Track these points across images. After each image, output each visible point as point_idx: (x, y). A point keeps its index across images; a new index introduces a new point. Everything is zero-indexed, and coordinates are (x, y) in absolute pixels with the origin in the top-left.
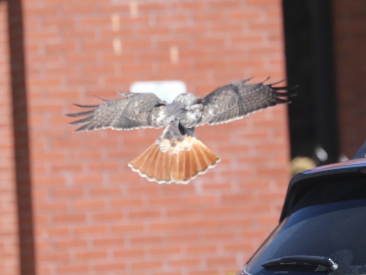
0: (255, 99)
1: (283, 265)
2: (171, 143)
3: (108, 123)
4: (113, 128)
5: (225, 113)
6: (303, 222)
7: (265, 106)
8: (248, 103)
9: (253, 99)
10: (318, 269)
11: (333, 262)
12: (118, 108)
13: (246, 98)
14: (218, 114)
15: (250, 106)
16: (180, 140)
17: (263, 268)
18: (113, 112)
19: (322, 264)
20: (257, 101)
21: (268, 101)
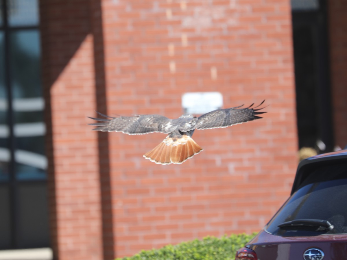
0: (239, 116)
1: (293, 226)
2: (173, 139)
3: (120, 128)
4: (123, 132)
5: (212, 123)
6: (308, 195)
7: (245, 121)
8: (234, 118)
9: (238, 116)
10: (319, 229)
11: (330, 224)
12: (129, 121)
13: (234, 116)
14: (206, 124)
15: (235, 120)
16: (179, 138)
17: (279, 228)
18: (125, 123)
19: (322, 226)
20: (241, 118)
21: (248, 118)
